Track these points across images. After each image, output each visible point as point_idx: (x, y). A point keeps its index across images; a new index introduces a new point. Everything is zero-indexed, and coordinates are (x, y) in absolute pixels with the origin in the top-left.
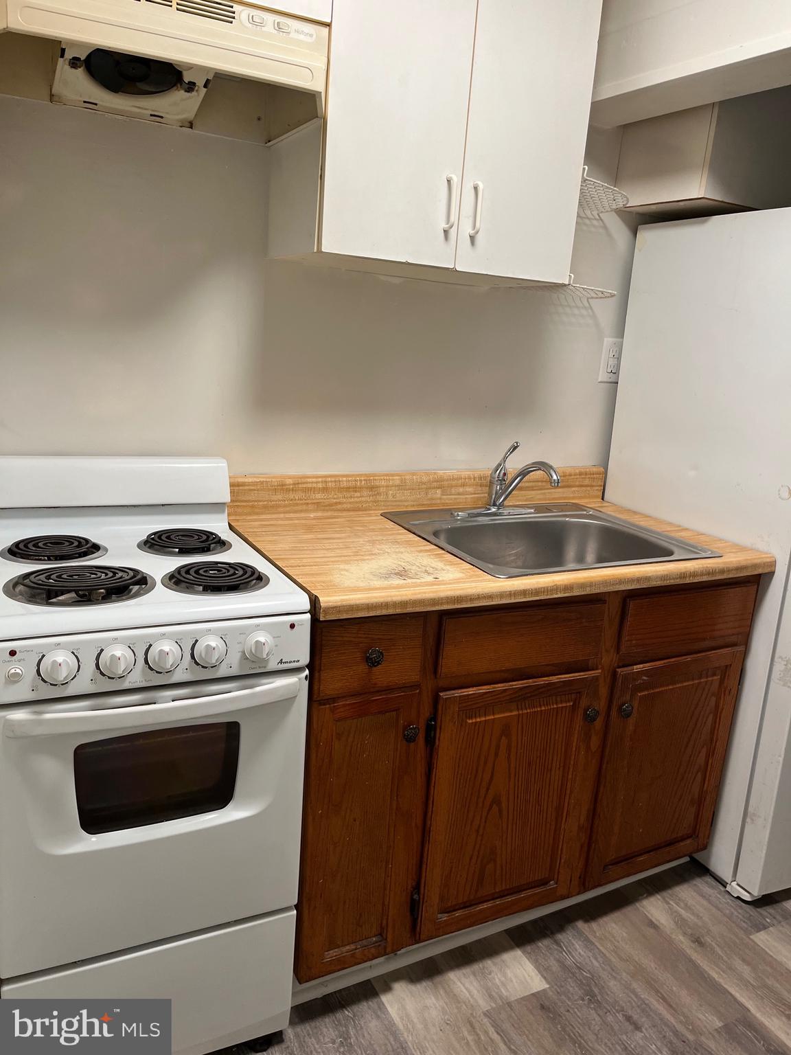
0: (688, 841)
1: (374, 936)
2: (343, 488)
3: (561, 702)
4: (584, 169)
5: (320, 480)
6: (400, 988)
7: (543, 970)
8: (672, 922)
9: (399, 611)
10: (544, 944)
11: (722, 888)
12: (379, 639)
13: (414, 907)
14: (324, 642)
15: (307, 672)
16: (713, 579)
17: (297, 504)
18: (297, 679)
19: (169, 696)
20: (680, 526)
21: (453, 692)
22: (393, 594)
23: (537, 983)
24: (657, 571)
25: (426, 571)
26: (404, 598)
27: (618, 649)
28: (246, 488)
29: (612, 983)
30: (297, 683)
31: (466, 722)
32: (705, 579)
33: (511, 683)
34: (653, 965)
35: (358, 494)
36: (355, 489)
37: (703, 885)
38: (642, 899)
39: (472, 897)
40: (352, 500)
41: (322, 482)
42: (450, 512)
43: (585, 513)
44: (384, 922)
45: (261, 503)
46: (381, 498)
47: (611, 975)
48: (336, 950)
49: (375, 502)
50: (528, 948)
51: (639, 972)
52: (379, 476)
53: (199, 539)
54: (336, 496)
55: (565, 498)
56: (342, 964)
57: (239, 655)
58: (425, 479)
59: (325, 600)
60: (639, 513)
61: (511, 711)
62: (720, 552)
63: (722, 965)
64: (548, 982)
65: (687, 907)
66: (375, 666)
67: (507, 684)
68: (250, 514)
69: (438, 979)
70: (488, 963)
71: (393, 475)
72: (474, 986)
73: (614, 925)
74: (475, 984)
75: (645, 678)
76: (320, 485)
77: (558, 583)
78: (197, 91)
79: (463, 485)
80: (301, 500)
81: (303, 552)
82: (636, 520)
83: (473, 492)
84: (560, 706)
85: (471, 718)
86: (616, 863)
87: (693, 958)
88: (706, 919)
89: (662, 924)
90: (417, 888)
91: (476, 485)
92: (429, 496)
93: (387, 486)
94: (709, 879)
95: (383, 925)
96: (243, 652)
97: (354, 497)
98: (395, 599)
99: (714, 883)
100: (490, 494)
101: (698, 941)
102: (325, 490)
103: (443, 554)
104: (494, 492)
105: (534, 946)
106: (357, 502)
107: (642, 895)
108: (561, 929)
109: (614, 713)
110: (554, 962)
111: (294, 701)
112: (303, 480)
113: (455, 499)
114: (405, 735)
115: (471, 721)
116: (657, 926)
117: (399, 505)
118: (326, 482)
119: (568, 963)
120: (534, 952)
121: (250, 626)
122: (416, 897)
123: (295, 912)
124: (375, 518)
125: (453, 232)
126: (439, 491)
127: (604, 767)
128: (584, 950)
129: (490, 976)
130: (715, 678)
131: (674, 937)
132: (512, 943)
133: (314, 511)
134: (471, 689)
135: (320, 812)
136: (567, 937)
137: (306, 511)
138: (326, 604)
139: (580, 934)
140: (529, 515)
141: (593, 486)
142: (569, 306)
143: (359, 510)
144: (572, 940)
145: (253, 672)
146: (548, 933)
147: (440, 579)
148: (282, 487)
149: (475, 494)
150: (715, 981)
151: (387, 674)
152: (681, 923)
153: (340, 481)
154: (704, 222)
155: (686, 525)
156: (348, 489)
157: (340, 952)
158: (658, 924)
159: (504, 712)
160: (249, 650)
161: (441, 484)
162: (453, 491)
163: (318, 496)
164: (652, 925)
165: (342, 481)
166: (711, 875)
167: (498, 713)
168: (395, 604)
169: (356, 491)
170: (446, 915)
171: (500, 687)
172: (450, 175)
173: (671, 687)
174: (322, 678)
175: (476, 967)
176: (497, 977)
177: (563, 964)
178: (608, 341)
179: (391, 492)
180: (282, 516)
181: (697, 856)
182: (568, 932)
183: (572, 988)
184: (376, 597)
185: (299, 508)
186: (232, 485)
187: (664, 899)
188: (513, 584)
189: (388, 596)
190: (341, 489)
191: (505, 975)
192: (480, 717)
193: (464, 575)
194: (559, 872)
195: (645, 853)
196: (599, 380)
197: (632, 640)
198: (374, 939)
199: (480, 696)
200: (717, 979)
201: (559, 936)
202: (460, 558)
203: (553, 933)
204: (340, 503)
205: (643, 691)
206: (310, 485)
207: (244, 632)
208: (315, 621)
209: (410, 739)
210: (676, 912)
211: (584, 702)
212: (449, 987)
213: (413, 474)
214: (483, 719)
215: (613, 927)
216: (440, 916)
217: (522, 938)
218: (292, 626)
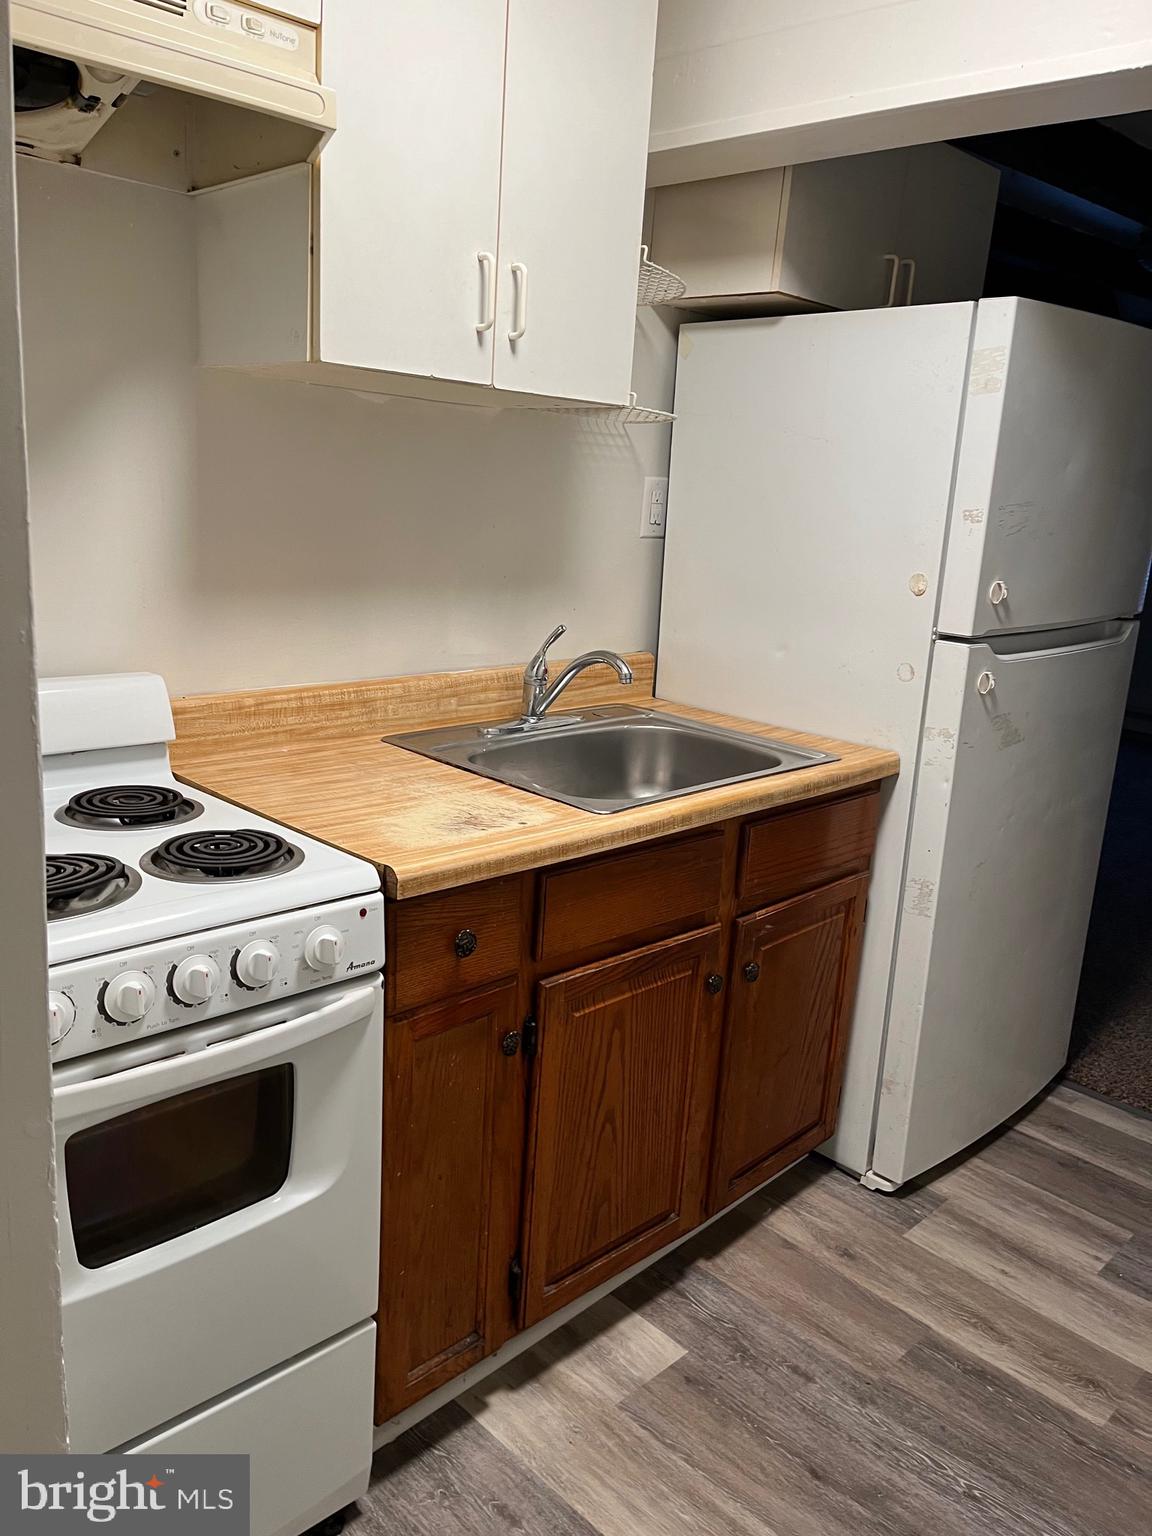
0: (815, 1131)
1: (469, 1336)
2: (326, 706)
3: (679, 972)
4: (643, 250)
5: (293, 696)
6: (498, 1401)
7: (675, 1333)
8: (810, 1236)
9: (493, 874)
10: (666, 1297)
11: (856, 1183)
12: (467, 917)
13: (514, 1284)
14: (399, 931)
15: (382, 978)
16: (839, 788)
17: (262, 735)
18: (372, 989)
19: (204, 1038)
20: (767, 725)
21: (555, 978)
22: (483, 851)
23: (673, 1352)
24: (779, 786)
25: (503, 816)
26: (500, 855)
27: (737, 893)
28: (188, 716)
29: (762, 1329)
30: (370, 993)
31: (573, 1016)
32: (830, 790)
33: (623, 955)
34: (803, 1295)
35: (345, 713)
36: (342, 706)
37: (831, 1182)
38: (767, 1216)
39: (584, 1256)
40: (339, 722)
41: (296, 699)
42: (477, 730)
43: (644, 716)
44: (480, 1315)
45: (210, 738)
46: (379, 716)
47: (758, 1319)
48: (421, 1367)
49: (370, 722)
50: (648, 1309)
51: (790, 1308)
52: (374, 684)
53: (151, 801)
54: (315, 719)
55: (609, 698)
56: (430, 1386)
57: (296, 964)
58: (435, 684)
59: (403, 870)
60: (708, 712)
61: (623, 993)
62: (835, 755)
63: (881, 1278)
64: (685, 1347)
65: (822, 1214)
66: (467, 955)
67: (618, 957)
68: (195, 755)
69: (545, 1377)
70: (603, 1340)
71: (391, 682)
72: (594, 1374)
73: (743, 1256)
74: (594, 1371)
75: (768, 926)
76: (294, 704)
77: (675, 814)
78: (99, 110)
79: (485, 690)
80: (268, 728)
81: (313, 805)
82: (710, 720)
83: (497, 699)
84: (678, 977)
85: (578, 1010)
86: (741, 1174)
87: (847, 1276)
88: (848, 1225)
89: (800, 1242)
90: (517, 1256)
91: (502, 689)
92: (442, 709)
93: (385, 699)
94: (837, 1174)
95: (479, 1319)
96: (303, 960)
97: (341, 718)
98: (489, 858)
99: (845, 1178)
100: (526, 700)
101: (846, 1254)
102: (300, 710)
103: (506, 789)
104: (532, 697)
105: (654, 1305)
106: (344, 725)
107: (765, 1211)
108: (681, 1275)
109: (736, 976)
110: (685, 1320)
111: (369, 1021)
112: (269, 698)
113: (476, 709)
114: (503, 1047)
115: (577, 1015)
116: (794, 1245)
117: (402, 725)
118: (301, 698)
119: (702, 1315)
120: (656, 1312)
121: (308, 919)
122: (516, 1270)
123: (375, 1323)
124: (373, 745)
125: (488, 334)
126: (453, 701)
127: (727, 1051)
128: (717, 1295)
129: (611, 1357)
130: (839, 916)
131: (817, 1255)
132: (627, 1308)
133: (289, 742)
134: (577, 970)
135: (399, 1174)
136: (690, 1283)
137: (275, 744)
138: (403, 876)
139: (706, 1275)
140: (578, 727)
141: (641, 679)
142: (601, 434)
143: (348, 736)
144: (698, 1286)
145: (316, 985)
146: (666, 1283)
147: (529, 824)
148: (238, 710)
149: (500, 701)
150: (881, 1300)
151: (481, 965)
152: (821, 1236)
153: (320, 696)
154: (773, 323)
155: (776, 722)
156: (332, 706)
157: (427, 1369)
158: (795, 1243)
159: (615, 996)
160: (311, 953)
161: (457, 690)
162: (473, 698)
163: (291, 720)
164: (788, 1245)
165: (324, 695)
166: (838, 1168)
167: (610, 998)
168: (489, 866)
169: (343, 709)
170: (553, 1286)
171: (611, 962)
172: (482, 253)
173: (795, 935)
174: (398, 982)
175: (589, 1349)
176: (620, 1356)
177: (695, 1318)
178: (650, 481)
179: (391, 707)
180: (241, 754)
181: (821, 1150)
182: (691, 1277)
183: (716, 1345)
184: (464, 859)
185: (266, 740)
186: (175, 713)
187: (791, 1208)
188: (625, 822)
189: (479, 856)
190: (322, 708)
191: (628, 1350)
192: (588, 1006)
193: (553, 816)
194: (680, 1199)
195: (772, 1154)
196: (641, 535)
197: (753, 879)
198: (468, 1340)
199: (588, 979)
200: (882, 1297)
201: (681, 1285)
202: (534, 793)
203: (672, 1283)
204: (322, 728)
205: (766, 944)
206: (279, 705)
207: (299, 929)
208: (389, 901)
209: (508, 1052)
210: (811, 1222)
211: (704, 970)
212: (563, 1383)
213: (419, 679)
214: (593, 1009)
215: (742, 1260)
216: (546, 1289)
217: (636, 1297)
218: (363, 913)
